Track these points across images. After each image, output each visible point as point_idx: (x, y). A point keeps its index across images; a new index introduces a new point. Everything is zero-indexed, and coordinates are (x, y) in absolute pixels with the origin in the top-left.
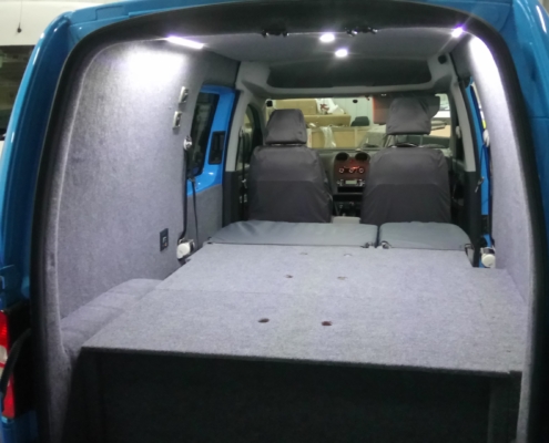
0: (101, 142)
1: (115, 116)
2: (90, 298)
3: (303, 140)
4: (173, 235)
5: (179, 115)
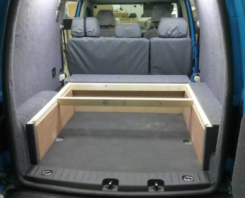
0: (27, 26)
1: (32, 14)
2: (25, 101)
3: (114, 25)
4: (57, 71)
5: (58, 13)
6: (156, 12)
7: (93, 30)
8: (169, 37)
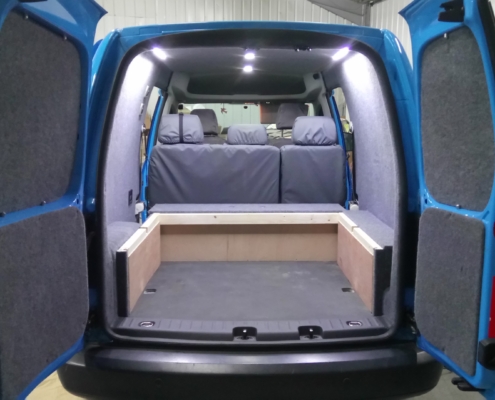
4: (134, 196)
5: (143, 107)
6: (282, 113)
7: (194, 133)
8: (310, 143)
